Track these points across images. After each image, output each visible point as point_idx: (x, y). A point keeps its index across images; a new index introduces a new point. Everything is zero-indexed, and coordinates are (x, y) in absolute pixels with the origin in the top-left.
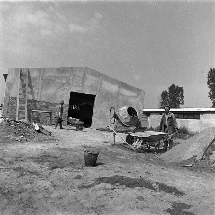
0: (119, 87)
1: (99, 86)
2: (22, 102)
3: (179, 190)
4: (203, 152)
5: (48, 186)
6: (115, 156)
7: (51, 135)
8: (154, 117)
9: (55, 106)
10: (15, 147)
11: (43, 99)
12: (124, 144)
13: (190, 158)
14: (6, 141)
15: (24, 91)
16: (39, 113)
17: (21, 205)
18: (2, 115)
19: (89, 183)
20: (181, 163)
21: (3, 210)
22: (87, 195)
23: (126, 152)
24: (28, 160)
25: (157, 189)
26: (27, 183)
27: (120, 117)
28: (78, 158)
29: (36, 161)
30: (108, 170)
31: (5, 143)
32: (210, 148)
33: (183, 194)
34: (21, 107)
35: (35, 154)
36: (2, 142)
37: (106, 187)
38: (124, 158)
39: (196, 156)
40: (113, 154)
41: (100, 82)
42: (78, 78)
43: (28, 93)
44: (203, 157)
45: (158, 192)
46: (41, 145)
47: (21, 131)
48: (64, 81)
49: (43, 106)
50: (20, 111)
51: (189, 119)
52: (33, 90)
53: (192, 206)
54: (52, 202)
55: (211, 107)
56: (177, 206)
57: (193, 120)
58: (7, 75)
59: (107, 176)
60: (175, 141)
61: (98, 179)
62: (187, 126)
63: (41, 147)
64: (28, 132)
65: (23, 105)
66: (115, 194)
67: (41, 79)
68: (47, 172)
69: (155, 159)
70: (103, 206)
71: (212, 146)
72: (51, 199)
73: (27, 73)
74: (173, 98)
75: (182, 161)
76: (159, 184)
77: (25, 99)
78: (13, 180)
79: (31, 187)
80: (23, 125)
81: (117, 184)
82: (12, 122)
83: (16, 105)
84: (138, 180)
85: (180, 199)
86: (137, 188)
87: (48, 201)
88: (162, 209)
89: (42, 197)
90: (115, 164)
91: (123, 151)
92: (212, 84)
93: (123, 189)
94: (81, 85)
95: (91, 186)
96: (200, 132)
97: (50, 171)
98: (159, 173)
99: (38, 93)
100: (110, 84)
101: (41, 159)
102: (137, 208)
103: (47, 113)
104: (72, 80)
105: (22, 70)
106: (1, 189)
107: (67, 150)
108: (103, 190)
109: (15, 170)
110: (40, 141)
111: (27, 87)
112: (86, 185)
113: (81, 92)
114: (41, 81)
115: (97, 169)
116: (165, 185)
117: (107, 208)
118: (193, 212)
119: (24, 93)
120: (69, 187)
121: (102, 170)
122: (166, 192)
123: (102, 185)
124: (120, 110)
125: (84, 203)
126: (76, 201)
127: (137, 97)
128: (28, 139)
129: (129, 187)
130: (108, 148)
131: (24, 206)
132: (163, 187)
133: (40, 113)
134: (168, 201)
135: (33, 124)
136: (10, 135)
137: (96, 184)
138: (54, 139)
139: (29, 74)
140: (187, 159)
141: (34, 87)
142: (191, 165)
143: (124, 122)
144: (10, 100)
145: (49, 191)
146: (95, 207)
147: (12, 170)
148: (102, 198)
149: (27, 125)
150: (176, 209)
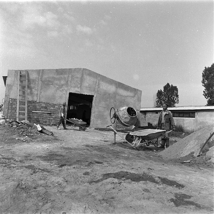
0: (117, 88)
1: (97, 87)
2: (22, 103)
3: (179, 184)
4: (201, 149)
5: (61, 181)
6: (117, 154)
7: (53, 135)
8: (150, 116)
9: (54, 107)
10: (22, 147)
11: (43, 100)
12: (124, 142)
13: (188, 154)
14: (12, 141)
15: (24, 93)
16: (38, 114)
17: (40, 198)
18: (2, 116)
19: (97, 178)
20: (179, 160)
21: (24, 203)
22: (97, 189)
23: (127, 151)
24: (37, 159)
25: (160, 183)
26: (41, 179)
27: (120, 117)
28: (83, 156)
29: (45, 160)
30: (113, 166)
31: (11, 143)
32: (206, 145)
33: (184, 186)
34: (21, 108)
35: (43, 154)
36: (8, 143)
37: (114, 182)
38: (126, 155)
39: (193, 153)
40: (115, 153)
41: (98, 83)
42: (76, 79)
43: (28, 94)
44: (200, 153)
45: (160, 185)
46: (46, 144)
47: (24, 131)
48: (63, 82)
49: (42, 107)
50: (20, 112)
51: (184, 118)
52: (32, 91)
53: (193, 196)
54: (66, 195)
55: (205, 106)
56: (179, 196)
57: (188, 118)
58: (7, 77)
59: (113, 172)
60: (172, 139)
61: (105, 174)
62: (182, 124)
63: (47, 146)
64: (31, 133)
65: (23, 106)
66: (122, 187)
67: (40, 80)
68: (57, 169)
69: (155, 156)
70: (113, 198)
71: (209, 143)
72: (65, 193)
73: (27, 75)
74: (168, 97)
75: (181, 157)
76: (160, 178)
77: (25, 100)
78: (27, 177)
79: (45, 183)
80: (25, 126)
81: (123, 179)
82: (14, 123)
83: (16, 106)
84: (141, 175)
85: (181, 191)
86: (142, 181)
87: (62, 195)
88: (166, 198)
89: (57, 191)
90: (118, 162)
91: (124, 149)
92: (206, 83)
93: (129, 183)
94: (79, 86)
95: (99, 181)
96: (195, 130)
97: (59, 169)
98: (160, 168)
99: (37, 94)
100: (107, 84)
101: (49, 158)
102: (144, 198)
103: (46, 114)
104: (71, 81)
105: (22, 72)
106: (19, 185)
107: (71, 149)
108: (111, 184)
109: (26, 168)
110: (44, 141)
111: (26, 89)
112: (95, 180)
113: (79, 93)
114: (40, 82)
115: (103, 166)
116: (167, 179)
117: (117, 199)
118: (194, 201)
119: (24, 94)
120: (80, 182)
121: (107, 166)
122: (168, 185)
123: (110, 180)
124: (119, 110)
125: (96, 195)
126: (88, 194)
127: (134, 97)
128: (32, 140)
129: (134, 181)
130: (109, 146)
131: (43, 199)
132: (165, 181)
133: (40, 114)
134: (171, 193)
135: (35, 125)
136: (14, 135)
137: (104, 179)
138: (56, 139)
139: (28, 76)
140: (184, 156)
141: (33, 88)
142: (189, 161)
143: (124, 122)
144: (10, 102)
145: (62, 186)
146: (105, 198)
147: (25, 168)
148: (111, 191)
149: (29, 126)
150: (178, 199)
